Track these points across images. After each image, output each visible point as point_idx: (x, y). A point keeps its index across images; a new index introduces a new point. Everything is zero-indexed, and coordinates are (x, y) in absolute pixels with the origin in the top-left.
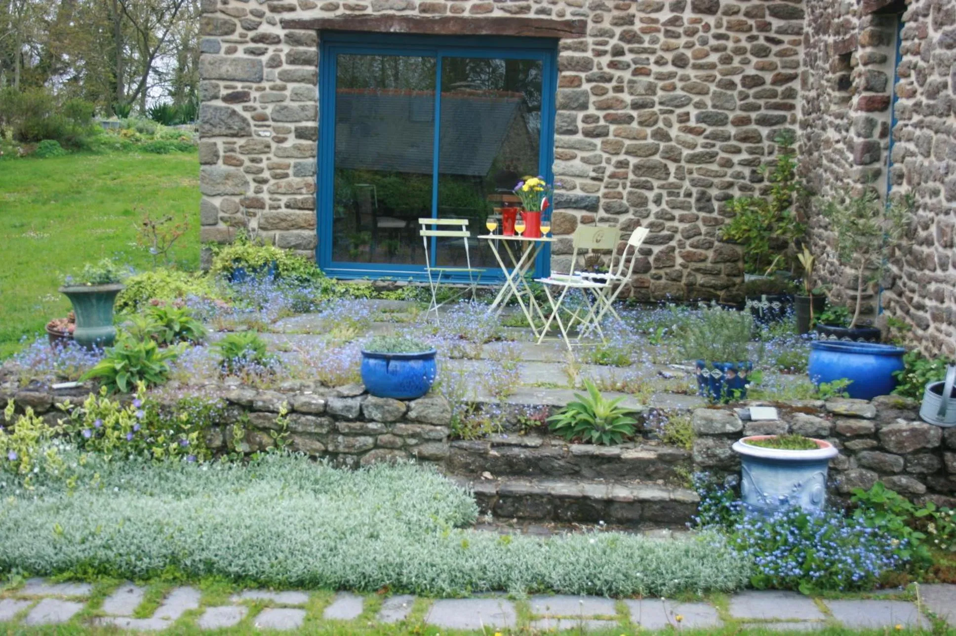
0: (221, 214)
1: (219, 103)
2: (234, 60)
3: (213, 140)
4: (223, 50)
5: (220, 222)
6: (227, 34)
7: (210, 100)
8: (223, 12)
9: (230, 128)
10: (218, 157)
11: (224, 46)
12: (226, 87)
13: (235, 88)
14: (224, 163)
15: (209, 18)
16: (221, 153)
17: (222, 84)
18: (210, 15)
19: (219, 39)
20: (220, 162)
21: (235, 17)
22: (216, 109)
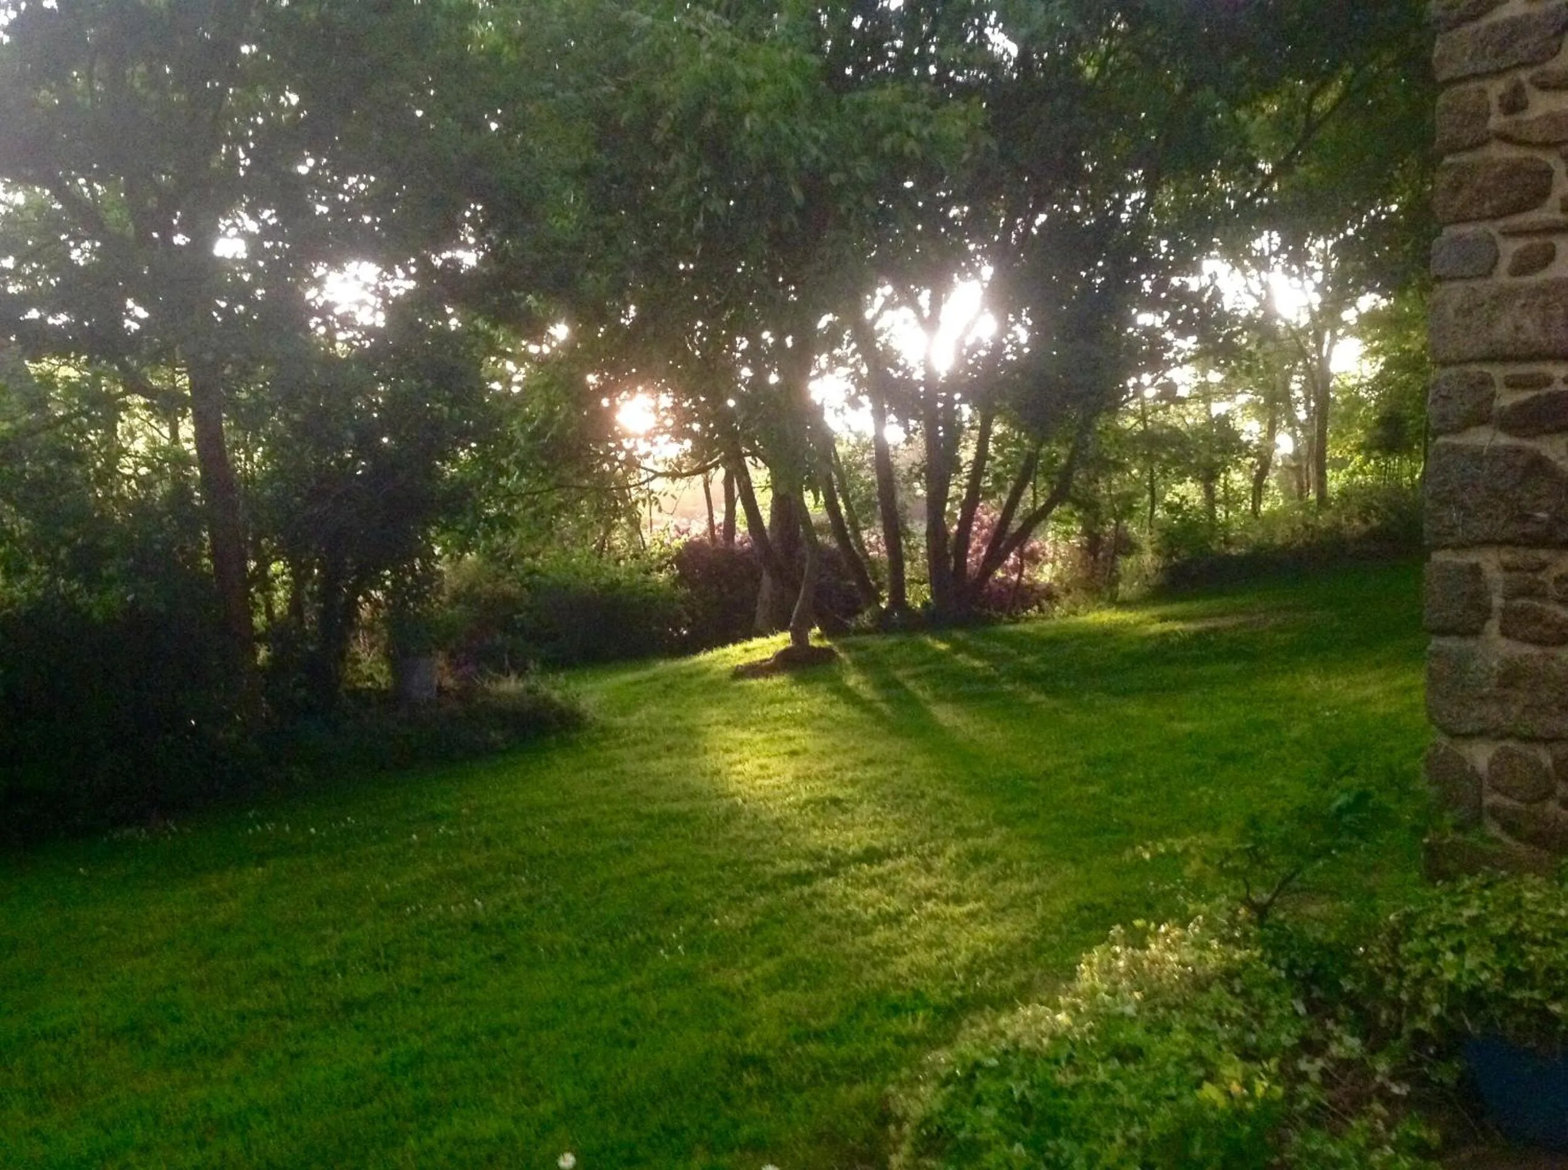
0: (1491, 799)
1: (1482, 438)
2: (1541, 290)
3: (1472, 558)
4: (1505, 263)
5: (1487, 820)
6: (1520, 208)
7: (1457, 430)
8: (1505, 138)
9: (1525, 518)
10: (1486, 612)
11: (1510, 248)
12: (1513, 384)
13: (1548, 381)
14: (1505, 633)
15: (1463, 169)
16: (1497, 601)
17: (1498, 372)
18: (1466, 158)
19: (1493, 228)
20: (1493, 627)
21: (1546, 145)
22: (1476, 456)
